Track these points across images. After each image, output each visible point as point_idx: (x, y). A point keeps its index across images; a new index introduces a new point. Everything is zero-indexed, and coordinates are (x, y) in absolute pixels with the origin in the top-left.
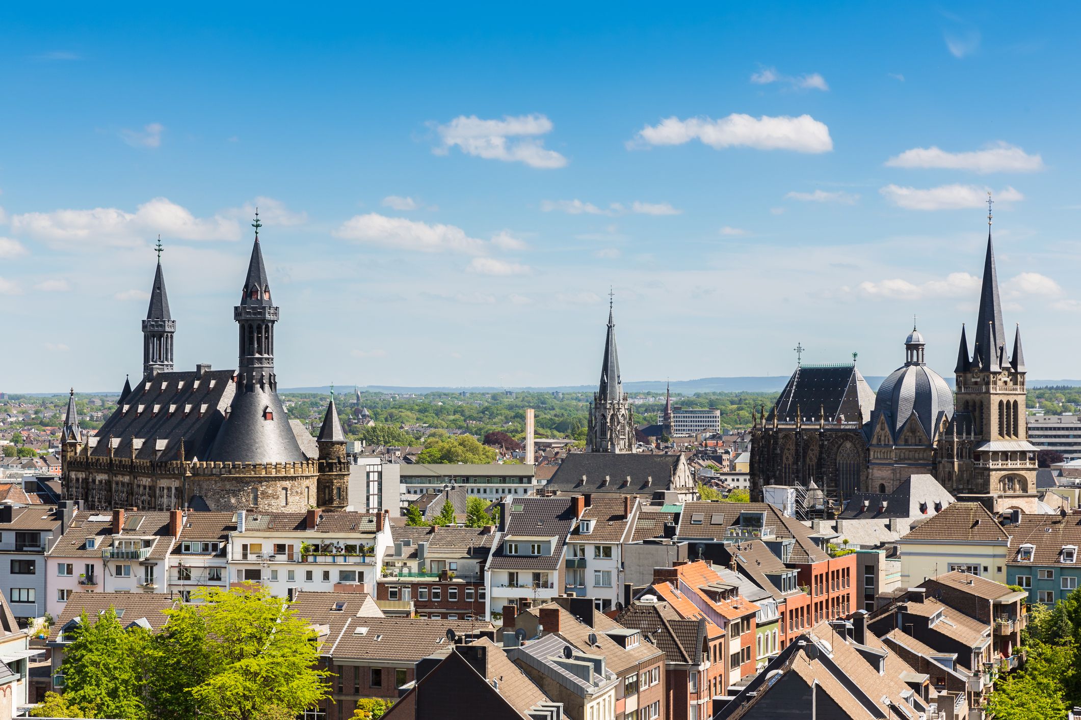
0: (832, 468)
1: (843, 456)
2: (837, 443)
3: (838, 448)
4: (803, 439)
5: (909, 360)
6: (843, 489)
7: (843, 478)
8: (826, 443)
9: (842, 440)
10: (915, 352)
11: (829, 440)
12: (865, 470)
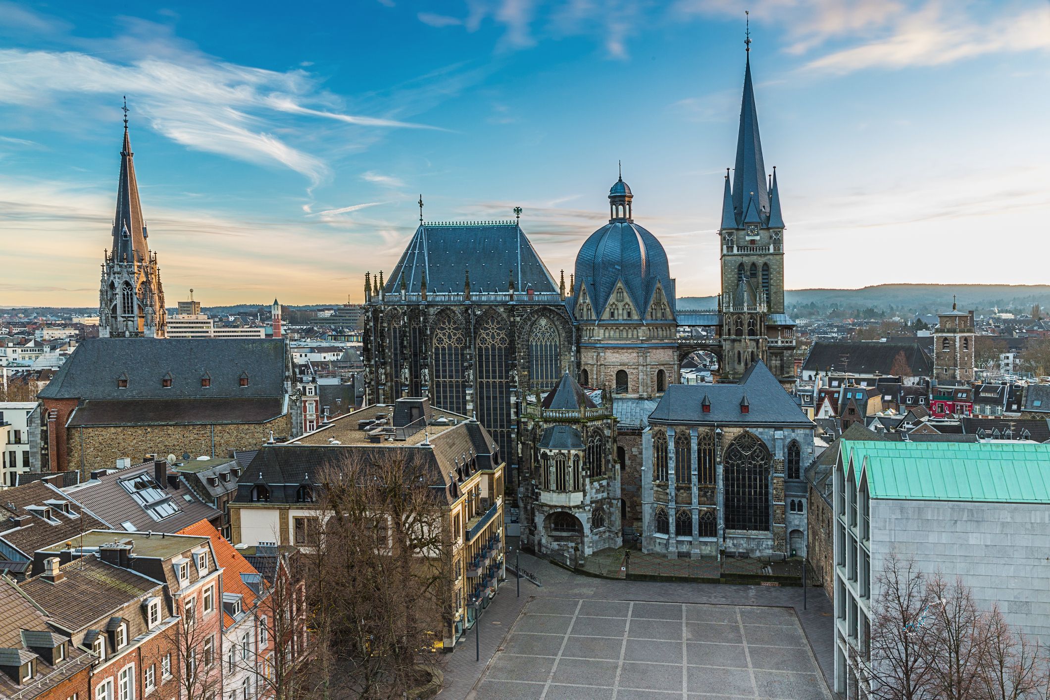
0: (523, 352)
1: (536, 335)
2: (530, 320)
3: (531, 326)
4: (476, 315)
5: (614, 217)
6: (537, 378)
7: (537, 365)
8: (518, 319)
9: (536, 316)
10: (621, 208)
11: (522, 316)
12: (567, 353)
